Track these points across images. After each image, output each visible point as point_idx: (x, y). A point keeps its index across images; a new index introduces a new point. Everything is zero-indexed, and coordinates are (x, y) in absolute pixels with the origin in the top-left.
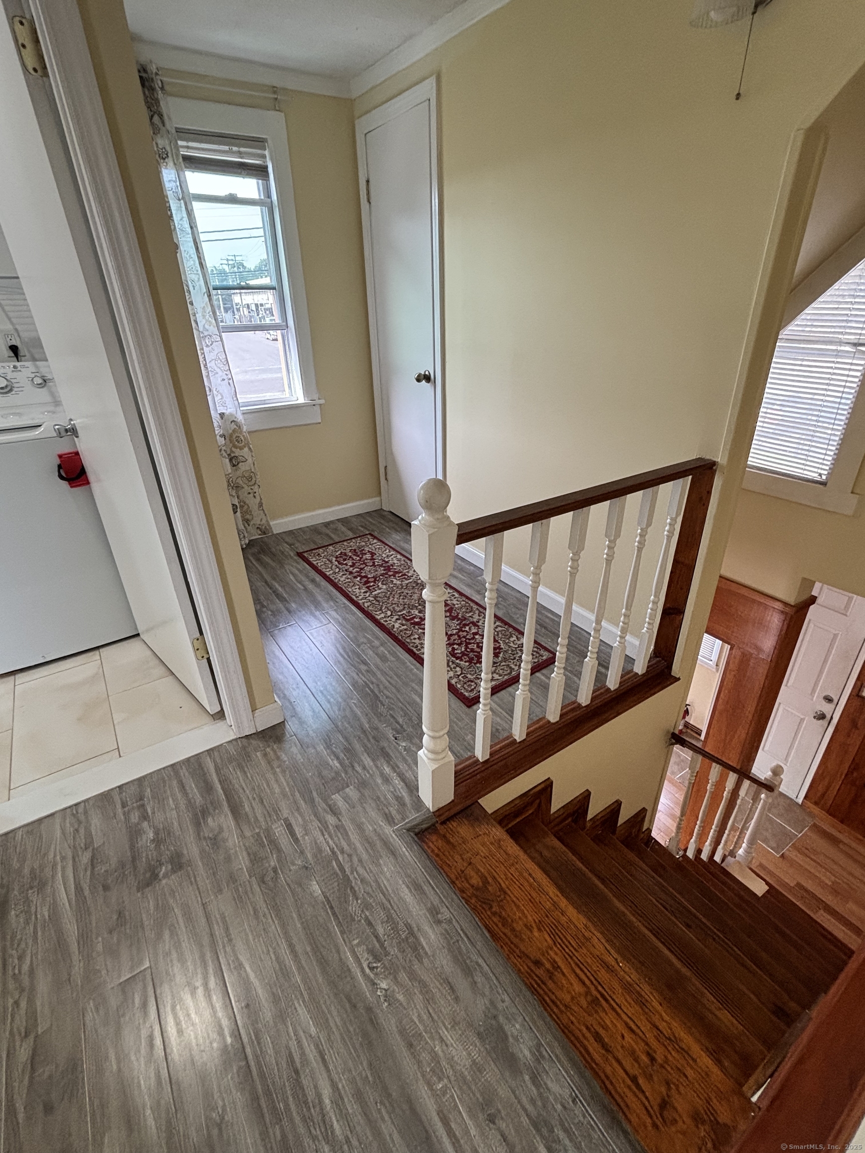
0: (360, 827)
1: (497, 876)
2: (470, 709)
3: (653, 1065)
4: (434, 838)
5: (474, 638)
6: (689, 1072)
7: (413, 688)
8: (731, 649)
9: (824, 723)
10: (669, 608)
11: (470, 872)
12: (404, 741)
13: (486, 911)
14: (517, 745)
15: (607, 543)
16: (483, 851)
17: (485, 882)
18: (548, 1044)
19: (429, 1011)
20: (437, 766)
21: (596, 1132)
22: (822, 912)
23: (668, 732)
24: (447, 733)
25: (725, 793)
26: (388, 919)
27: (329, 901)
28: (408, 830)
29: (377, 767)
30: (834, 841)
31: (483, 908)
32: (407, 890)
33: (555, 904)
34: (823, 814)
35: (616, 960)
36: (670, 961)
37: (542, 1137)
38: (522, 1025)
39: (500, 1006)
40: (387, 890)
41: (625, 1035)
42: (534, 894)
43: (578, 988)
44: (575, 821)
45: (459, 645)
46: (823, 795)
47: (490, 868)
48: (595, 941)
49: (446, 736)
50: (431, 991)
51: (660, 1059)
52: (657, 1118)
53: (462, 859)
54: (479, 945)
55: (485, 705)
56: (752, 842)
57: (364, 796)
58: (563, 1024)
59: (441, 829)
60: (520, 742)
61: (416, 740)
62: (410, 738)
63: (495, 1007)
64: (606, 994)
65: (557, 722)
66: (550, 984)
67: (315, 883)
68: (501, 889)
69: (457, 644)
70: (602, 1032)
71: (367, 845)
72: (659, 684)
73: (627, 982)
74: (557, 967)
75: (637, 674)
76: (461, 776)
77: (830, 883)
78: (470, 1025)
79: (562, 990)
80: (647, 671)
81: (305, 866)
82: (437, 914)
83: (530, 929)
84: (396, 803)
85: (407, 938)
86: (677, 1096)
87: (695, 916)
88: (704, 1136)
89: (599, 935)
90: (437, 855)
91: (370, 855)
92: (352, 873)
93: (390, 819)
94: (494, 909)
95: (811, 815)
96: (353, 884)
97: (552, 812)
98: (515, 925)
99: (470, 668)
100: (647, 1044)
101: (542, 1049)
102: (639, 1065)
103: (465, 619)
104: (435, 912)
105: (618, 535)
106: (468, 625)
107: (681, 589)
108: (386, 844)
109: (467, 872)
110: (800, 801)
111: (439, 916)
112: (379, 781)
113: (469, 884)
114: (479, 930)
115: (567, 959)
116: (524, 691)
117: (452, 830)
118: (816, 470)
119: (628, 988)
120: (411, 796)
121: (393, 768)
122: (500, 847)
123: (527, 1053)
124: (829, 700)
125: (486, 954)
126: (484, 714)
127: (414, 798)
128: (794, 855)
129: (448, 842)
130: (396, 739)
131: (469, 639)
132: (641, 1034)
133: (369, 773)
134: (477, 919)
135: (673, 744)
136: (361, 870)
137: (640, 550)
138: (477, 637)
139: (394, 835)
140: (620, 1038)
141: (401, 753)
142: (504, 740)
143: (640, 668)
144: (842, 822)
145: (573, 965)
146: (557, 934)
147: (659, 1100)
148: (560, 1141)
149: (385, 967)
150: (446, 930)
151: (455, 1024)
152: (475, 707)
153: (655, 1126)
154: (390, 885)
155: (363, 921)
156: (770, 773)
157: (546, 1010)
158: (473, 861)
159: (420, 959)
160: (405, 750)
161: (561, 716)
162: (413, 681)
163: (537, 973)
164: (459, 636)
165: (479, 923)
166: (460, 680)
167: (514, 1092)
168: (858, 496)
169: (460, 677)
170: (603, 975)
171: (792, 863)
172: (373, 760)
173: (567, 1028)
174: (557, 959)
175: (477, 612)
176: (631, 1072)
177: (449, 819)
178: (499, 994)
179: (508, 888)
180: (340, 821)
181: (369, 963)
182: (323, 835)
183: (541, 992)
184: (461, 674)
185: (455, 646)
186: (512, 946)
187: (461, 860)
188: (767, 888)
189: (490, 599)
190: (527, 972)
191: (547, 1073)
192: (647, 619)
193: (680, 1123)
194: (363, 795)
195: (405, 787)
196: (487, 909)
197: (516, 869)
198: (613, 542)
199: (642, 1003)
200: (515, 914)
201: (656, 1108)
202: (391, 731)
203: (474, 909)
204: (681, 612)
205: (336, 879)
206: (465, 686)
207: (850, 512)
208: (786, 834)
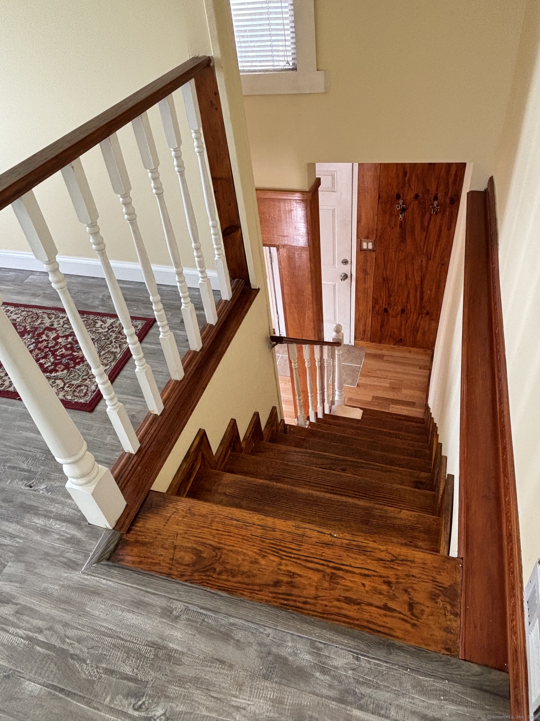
0: (45, 595)
1: (204, 541)
2: (94, 413)
3: (391, 587)
4: (128, 549)
5: (57, 343)
6: (415, 571)
7: (19, 426)
8: (278, 250)
9: (348, 280)
10: (227, 228)
11: (179, 554)
12: (41, 483)
13: (212, 577)
14: (160, 418)
15: (150, 174)
16: (181, 529)
17: (198, 553)
18: (319, 637)
19: (213, 697)
20: (94, 487)
21: (381, 666)
22: (391, 406)
23: (267, 338)
24: (87, 450)
25: (316, 363)
26: (128, 653)
27: (55, 688)
28: (98, 561)
29: (25, 526)
30: (379, 357)
31: (209, 576)
32: (131, 614)
33: (263, 527)
34: (369, 344)
35: (330, 534)
36: (355, 504)
37: (351, 704)
38: (293, 640)
39: (268, 641)
40: (111, 629)
41: (365, 582)
42: (243, 532)
43: (316, 577)
44: (234, 450)
45: (45, 357)
46: (364, 331)
47: (194, 538)
48: (308, 533)
49: (88, 453)
50: (205, 679)
51: (392, 579)
52: (412, 619)
53: (166, 549)
54: (224, 609)
55: (111, 399)
56: (341, 387)
57: (30, 563)
58: (318, 612)
59: (131, 537)
60: (160, 415)
61: (57, 475)
62: (46, 477)
63: (265, 646)
64: (336, 565)
65: (184, 377)
66: (295, 592)
67: (28, 682)
68: (215, 548)
69: (43, 358)
70: (348, 594)
71: (62, 606)
72: (246, 302)
73: (347, 544)
74: (292, 575)
75: (226, 301)
76: (123, 479)
77: (388, 385)
78: (253, 676)
79: (306, 589)
80: (233, 295)
81: (5, 676)
82: (171, 613)
83: (256, 562)
84: (69, 545)
85: (156, 655)
86: (416, 594)
87: (345, 460)
88: (443, 604)
89: (309, 526)
90: (141, 562)
91: (72, 612)
92: (64, 642)
93: (71, 564)
94: (218, 570)
95: (361, 348)
96: (72, 652)
97: (214, 453)
98: (242, 568)
99: (70, 374)
100: (380, 576)
101: (317, 644)
102: (383, 594)
103: (36, 329)
104: (168, 613)
105: (157, 162)
106: (43, 333)
107: (230, 205)
108: (84, 590)
109: (177, 557)
110: (353, 343)
111: (174, 613)
112: (38, 538)
113: (185, 565)
114: (216, 597)
115: (296, 563)
116: (142, 366)
117: (140, 531)
118: (282, 59)
119: (348, 548)
120: (81, 529)
121: (45, 516)
122: (194, 515)
123: (307, 657)
124: (345, 262)
125: (232, 611)
126: (115, 409)
127: (86, 529)
128: (364, 381)
129: (144, 544)
130: (31, 487)
131: (53, 347)
132: (373, 573)
133: (20, 538)
134: (209, 589)
135: (274, 346)
136: (71, 633)
137: (182, 173)
138: (60, 340)
139: (86, 577)
140: (362, 588)
141: (46, 498)
142: (145, 421)
143: (227, 295)
144: (380, 342)
145: (304, 563)
146: (280, 550)
147: (406, 607)
148: (364, 695)
149: (151, 696)
150: (188, 620)
151: (240, 686)
152: (99, 408)
153: (414, 625)
154: (111, 622)
155: (103, 675)
156: (335, 333)
157: (303, 613)
158: (177, 543)
159: (178, 662)
160: (48, 491)
161: (185, 369)
162: (14, 420)
163: (280, 592)
164: (39, 349)
165: (213, 591)
166: (67, 392)
167: (314, 693)
168: (323, 72)
169: (66, 388)
170: (328, 553)
171: (366, 386)
172: (18, 522)
173: (324, 613)
174: (290, 568)
175: (45, 316)
176: (381, 604)
177: (133, 523)
178: (262, 633)
179: (219, 543)
180: (17, 604)
181: (134, 706)
182: (8, 632)
183: (291, 603)
184: (65, 385)
185: (41, 361)
186: (250, 587)
187: (166, 551)
188: (362, 411)
189: (57, 282)
190: (274, 597)
191: (329, 657)
192: (215, 246)
193: (426, 609)
194: (28, 564)
195: (69, 525)
196: (211, 574)
197: (218, 522)
198: (154, 171)
199: (362, 550)
200: (238, 560)
201: (408, 613)
202: (20, 483)
203: (202, 583)
204: (237, 227)
205: (49, 661)
206: (76, 394)
207: (322, 90)
208: (353, 370)
